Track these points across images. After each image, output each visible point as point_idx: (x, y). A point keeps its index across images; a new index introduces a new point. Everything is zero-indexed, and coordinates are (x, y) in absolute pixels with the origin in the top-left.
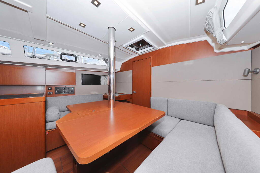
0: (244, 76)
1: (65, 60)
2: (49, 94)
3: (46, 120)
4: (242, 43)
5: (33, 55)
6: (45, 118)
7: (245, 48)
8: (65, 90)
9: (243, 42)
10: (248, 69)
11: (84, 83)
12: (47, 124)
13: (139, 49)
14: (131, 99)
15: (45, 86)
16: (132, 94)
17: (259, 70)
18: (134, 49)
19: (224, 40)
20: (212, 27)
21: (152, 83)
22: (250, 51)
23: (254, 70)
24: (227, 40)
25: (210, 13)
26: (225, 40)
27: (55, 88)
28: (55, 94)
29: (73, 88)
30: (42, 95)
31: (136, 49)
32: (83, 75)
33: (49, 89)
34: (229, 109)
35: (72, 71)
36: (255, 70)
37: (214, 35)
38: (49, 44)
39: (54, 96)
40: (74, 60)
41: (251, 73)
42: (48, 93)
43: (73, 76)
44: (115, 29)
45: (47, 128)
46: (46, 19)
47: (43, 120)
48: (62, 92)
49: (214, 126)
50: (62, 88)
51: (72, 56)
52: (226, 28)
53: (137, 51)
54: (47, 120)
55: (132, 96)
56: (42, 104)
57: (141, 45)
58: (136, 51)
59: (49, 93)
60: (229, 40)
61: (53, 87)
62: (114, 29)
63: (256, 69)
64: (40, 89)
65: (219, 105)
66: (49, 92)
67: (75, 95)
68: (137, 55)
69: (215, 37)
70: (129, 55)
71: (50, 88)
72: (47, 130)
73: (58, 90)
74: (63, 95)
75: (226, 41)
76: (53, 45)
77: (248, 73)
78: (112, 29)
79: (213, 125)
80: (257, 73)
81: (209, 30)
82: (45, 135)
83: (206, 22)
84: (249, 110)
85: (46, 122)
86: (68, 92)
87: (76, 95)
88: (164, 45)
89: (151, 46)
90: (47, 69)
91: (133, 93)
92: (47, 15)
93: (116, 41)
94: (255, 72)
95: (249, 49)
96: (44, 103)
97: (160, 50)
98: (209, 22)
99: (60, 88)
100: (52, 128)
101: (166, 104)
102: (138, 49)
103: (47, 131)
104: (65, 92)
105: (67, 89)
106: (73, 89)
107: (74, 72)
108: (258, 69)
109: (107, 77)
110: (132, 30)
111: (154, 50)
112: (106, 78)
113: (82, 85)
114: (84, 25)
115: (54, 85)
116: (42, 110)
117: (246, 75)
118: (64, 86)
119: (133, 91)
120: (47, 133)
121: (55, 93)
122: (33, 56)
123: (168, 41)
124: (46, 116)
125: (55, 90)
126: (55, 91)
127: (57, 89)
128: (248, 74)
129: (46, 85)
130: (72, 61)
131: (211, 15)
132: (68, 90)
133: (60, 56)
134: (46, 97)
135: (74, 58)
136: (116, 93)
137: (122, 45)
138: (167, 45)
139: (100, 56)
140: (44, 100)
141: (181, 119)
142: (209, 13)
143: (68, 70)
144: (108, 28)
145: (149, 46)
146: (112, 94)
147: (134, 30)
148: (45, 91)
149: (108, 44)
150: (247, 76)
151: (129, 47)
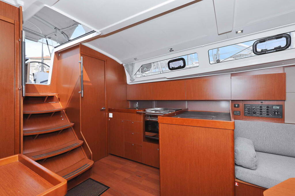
1: (263, 52)
2: (236, 114)
5: (217, 60)
8: (261, 109)
15: (231, 101)
27: (245, 105)
28: (244, 115)
29: (278, 106)
33: (235, 107)
35: (278, 70)
39: (243, 119)
42: (234, 113)
48: (255, 113)
59: (236, 113)
61: (241, 104)
64: (225, 107)
66: (236, 111)
71: (237, 106)
72: (237, 179)
73: (249, 109)
86: (268, 114)
87: (285, 122)
90: (232, 75)
99: (252, 105)
104: (261, 114)
105: (264, 109)
106: (278, 108)
115: (243, 100)
118: (259, 103)
120: (236, 183)
121: (245, 113)
125: (245, 108)
126: (245, 110)
127: (248, 106)
130: (278, 49)
132: (268, 109)
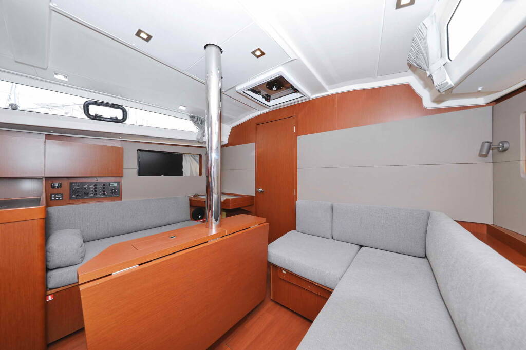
0: (481, 155)
1: (97, 118)
2: (55, 199)
3: (47, 266)
4: (480, 91)
5: (10, 103)
6: (45, 260)
7: (481, 101)
8: (96, 188)
9: (480, 89)
10: (488, 142)
11: (142, 172)
12: (50, 273)
13: (270, 96)
14: (253, 205)
15: (44, 179)
16: (254, 194)
17: (509, 144)
18: (260, 98)
19: (447, 83)
20: (425, 56)
21: (298, 170)
22: (491, 107)
23: (499, 145)
24: (453, 85)
25: (423, 27)
26: (449, 84)
27: (71, 184)
28: (70, 199)
29: (115, 183)
30: (36, 202)
31: (264, 97)
32: (142, 153)
33: (53, 187)
34: (456, 223)
35: (114, 143)
36: (501, 144)
37: (428, 74)
38: (56, 76)
39: (67, 204)
40: (120, 117)
41: (493, 149)
42: (51, 197)
43: (117, 155)
44: (221, 49)
45: (50, 286)
46: (50, 14)
47: (38, 265)
48: (87, 194)
49: (426, 257)
50: (90, 184)
51: (114, 107)
52: (451, 61)
53: (266, 102)
54: (51, 265)
55: (255, 199)
56: (37, 226)
57: (275, 88)
58: (263, 100)
59: (55, 197)
60: (457, 84)
61: (64, 183)
62: (218, 49)
63: (503, 142)
64: (29, 187)
65: (434, 214)
66: (55, 195)
67: (120, 199)
68: (266, 110)
69: (430, 76)
70: (248, 110)
71: (56, 185)
72: (51, 289)
73: (78, 189)
74: (91, 199)
75: (451, 85)
76: (66, 80)
77: (489, 149)
78: (214, 49)
79: (424, 256)
80: (505, 150)
81: (418, 63)
82: (46, 304)
83: (412, 46)
84: (490, 222)
85: (48, 270)
86: (104, 194)
87: (123, 200)
88: (323, 90)
89: (296, 91)
90: (47, 137)
91: (257, 192)
92: (51, 4)
93: (222, 78)
94: (501, 149)
95: (488, 104)
96: (41, 222)
97: (314, 100)
98: (417, 45)
99: (83, 184)
100: (64, 284)
101: (329, 215)
102: (267, 98)
103: (49, 292)
104: (95, 194)
105: (100, 187)
106: (115, 185)
107: (119, 145)
108: (506, 142)
109: (198, 158)
110: (258, 53)
111: (303, 100)
112: (195, 160)
113: (139, 175)
114: (147, 35)
115: (67, 177)
116: (38, 239)
117: (484, 153)
118: (93, 180)
119: (257, 188)
120: (50, 298)
121: (71, 195)
122: (11, 105)
123: (332, 82)
124: (48, 254)
125: (71, 189)
126: (71, 191)
127: (77, 185)
128: (488, 152)
129: (47, 178)
130: (115, 120)
131: (424, 31)
132: (104, 188)
133: (84, 107)
134: (48, 205)
135: (118, 114)
136: (223, 194)
137: (234, 87)
138: (330, 92)
139: (182, 110)
140: (42, 216)
141: (361, 246)
142: (420, 28)
143: (105, 141)
144: (205, 47)
145: (292, 91)
146: (215, 196)
147: (263, 54)
148: (44, 191)
149: (206, 84)
150: (486, 156)
151: (250, 92)
